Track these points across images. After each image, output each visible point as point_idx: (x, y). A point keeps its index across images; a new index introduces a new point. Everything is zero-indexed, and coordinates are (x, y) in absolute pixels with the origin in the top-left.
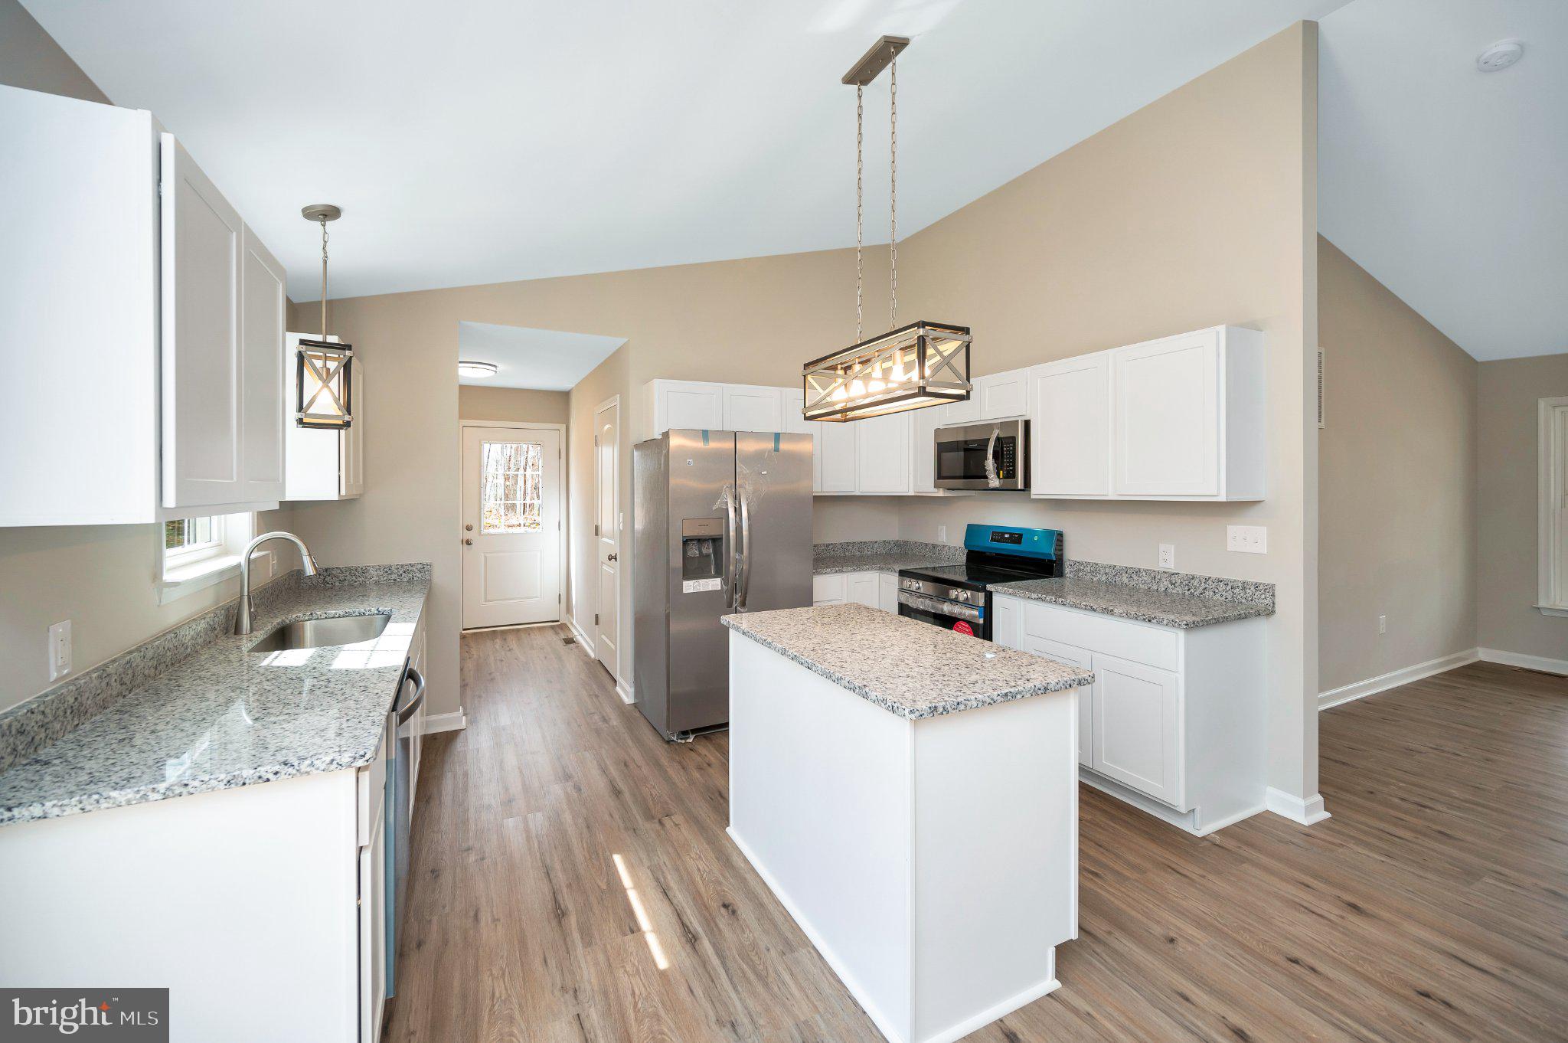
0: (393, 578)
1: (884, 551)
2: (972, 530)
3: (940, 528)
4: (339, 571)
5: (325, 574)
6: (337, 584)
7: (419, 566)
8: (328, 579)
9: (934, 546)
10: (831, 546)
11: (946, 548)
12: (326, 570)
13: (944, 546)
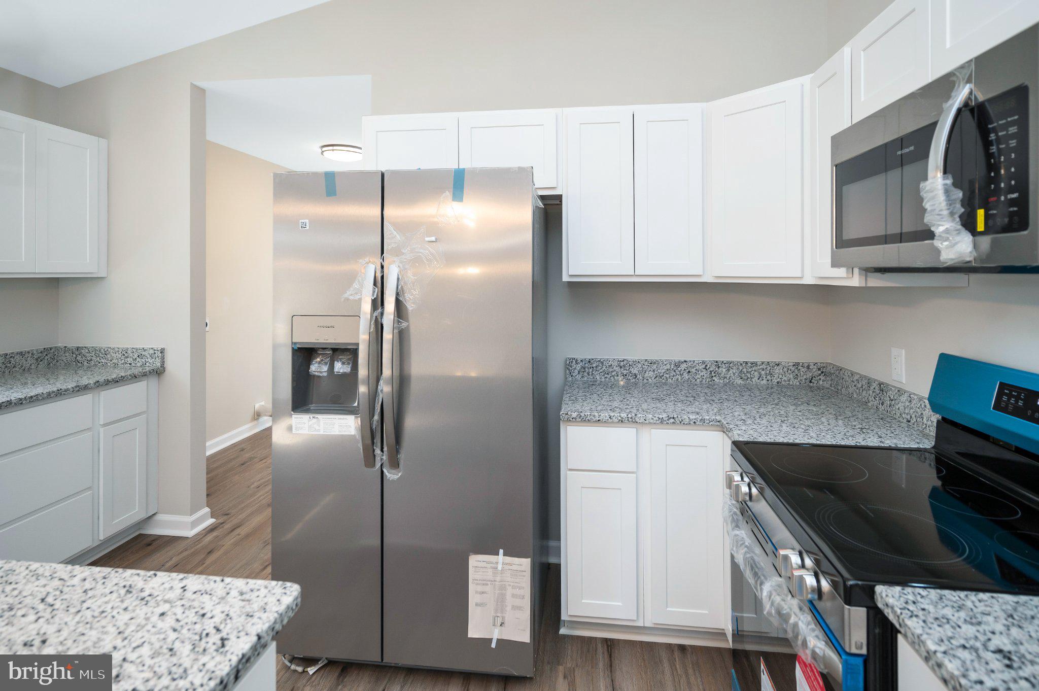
0: (129, 362)
1: (796, 382)
2: (946, 363)
3: (895, 351)
4: (87, 351)
5: (77, 353)
6: (85, 363)
7: (152, 352)
8: (79, 358)
9: (883, 387)
10: (683, 366)
11: (904, 398)
12: (78, 348)
13: (900, 392)
